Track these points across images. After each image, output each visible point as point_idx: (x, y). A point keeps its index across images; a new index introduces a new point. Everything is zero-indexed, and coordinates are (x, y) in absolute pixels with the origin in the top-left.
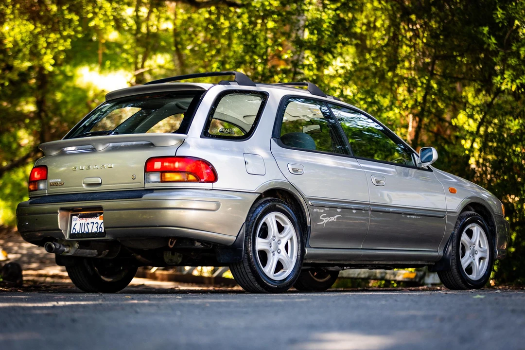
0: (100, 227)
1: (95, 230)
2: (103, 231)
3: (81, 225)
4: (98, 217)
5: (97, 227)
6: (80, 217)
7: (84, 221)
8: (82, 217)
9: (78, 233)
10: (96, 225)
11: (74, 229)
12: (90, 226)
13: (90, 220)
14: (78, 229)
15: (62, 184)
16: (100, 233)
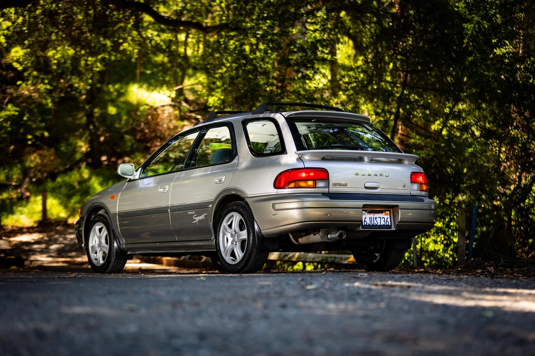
0: (387, 221)
1: (383, 223)
2: (390, 224)
3: (370, 218)
4: (384, 214)
5: (384, 221)
6: (368, 213)
7: (372, 216)
8: (370, 212)
9: (369, 225)
10: (383, 220)
11: (365, 221)
12: (378, 220)
13: (377, 215)
14: (368, 222)
15: (346, 185)
16: (388, 225)
